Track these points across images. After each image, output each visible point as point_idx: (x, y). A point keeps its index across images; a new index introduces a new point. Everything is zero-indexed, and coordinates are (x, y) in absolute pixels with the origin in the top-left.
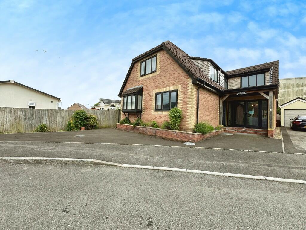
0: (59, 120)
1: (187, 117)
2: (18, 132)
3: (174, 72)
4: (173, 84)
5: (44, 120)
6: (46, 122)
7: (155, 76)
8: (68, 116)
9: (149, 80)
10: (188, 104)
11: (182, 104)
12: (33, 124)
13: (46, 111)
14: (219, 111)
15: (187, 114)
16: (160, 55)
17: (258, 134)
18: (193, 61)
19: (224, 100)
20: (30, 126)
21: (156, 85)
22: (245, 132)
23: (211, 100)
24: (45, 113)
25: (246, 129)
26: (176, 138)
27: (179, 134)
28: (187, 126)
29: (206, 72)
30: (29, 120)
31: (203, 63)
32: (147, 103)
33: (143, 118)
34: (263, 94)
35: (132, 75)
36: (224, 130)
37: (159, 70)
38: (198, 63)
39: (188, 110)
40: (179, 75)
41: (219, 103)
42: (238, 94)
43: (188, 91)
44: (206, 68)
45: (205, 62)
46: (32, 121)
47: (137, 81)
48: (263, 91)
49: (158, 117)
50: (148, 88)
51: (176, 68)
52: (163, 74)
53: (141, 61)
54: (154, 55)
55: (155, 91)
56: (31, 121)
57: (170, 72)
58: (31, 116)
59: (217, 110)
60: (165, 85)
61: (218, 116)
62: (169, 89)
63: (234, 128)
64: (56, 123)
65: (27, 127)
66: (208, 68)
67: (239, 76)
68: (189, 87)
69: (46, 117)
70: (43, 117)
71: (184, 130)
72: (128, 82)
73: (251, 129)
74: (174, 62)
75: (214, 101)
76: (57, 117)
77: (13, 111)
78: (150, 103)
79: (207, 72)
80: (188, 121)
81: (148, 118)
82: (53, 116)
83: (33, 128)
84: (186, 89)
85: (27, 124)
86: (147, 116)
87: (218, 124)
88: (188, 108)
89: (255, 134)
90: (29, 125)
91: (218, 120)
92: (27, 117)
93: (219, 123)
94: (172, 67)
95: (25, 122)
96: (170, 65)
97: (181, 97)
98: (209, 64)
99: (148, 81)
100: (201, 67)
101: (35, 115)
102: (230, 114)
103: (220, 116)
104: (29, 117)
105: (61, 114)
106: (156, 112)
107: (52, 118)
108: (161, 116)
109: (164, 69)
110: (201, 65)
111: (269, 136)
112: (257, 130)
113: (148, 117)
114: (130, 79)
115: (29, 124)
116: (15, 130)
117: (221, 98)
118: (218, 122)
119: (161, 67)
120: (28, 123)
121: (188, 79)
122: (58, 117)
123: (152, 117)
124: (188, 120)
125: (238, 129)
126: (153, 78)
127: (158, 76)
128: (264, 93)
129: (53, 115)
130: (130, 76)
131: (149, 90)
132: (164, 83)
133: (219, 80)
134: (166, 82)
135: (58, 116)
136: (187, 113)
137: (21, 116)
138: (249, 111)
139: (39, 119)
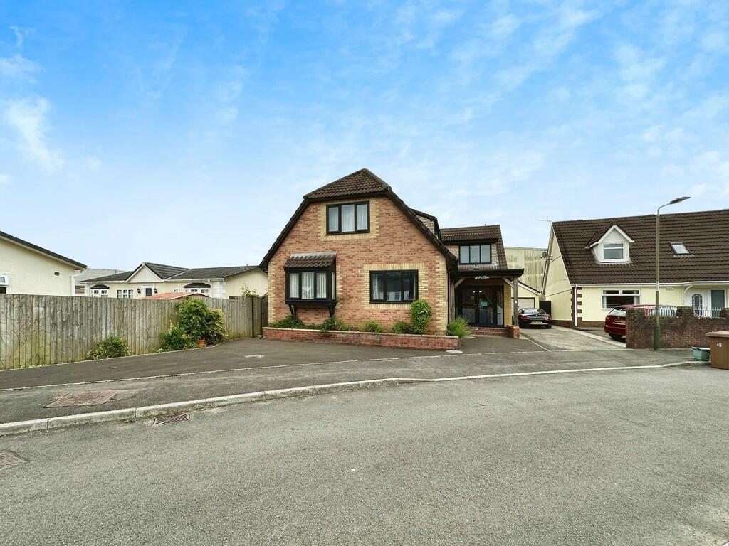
0: (140, 324)
1: (437, 313)
2: (37, 361)
3: (409, 241)
4: (408, 260)
5: (104, 327)
6: (108, 332)
7: (368, 240)
8: (162, 314)
9: (353, 246)
10: (438, 294)
11: (427, 294)
12: (76, 338)
13: (108, 304)
15: (438, 309)
16: (376, 204)
17: (497, 334)
19: (457, 284)
20: (69, 343)
21: (370, 257)
24: (104, 309)
26: (423, 347)
27: (430, 340)
28: (438, 327)
30: (65, 329)
32: (350, 288)
33: (340, 315)
35: (301, 228)
37: (378, 231)
39: (438, 303)
40: (420, 246)
42: (476, 278)
43: (437, 274)
46: (73, 330)
47: (319, 242)
48: (507, 277)
49: (378, 314)
50: (350, 260)
51: (413, 235)
52: (388, 240)
53: (329, 204)
54: (361, 200)
55: (370, 267)
56: (70, 330)
57: (401, 239)
58: (69, 316)
60: (392, 260)
62: (401, 266)
64: (135, 333)
65: (60, 347)
67: (457, 245)
68: (438, 268)
69: (108, 318)
70: (100, 319)
71: (433, 333)
72: (289, 240)
73: (485, 329)
74: (408, 224)
76: (135, 318)
77: (16, 304)
78: (357, 288)
80: (438, 320)
81: (355, 316)
82: (125, 316)
83: (77, 348)
84: (434, 271)
85: (60, 340)
86: (350, 313)
88: (438, 300)
89: (493, 335)
90: (66, 341)
92: (60, 320)
94: (406, 231)
95: (54, 334)
96: (400, 227)
97: (425, 283)
99: (349, 247)
101: (79, 314)
104: (64, 320)
105: (145, 310)
106: (373, 305)
107: (123, 320)
108: (384, 312)
109: (388, 232)
113: (354, 314)
114: (293, 233)
115: (65, 338)
116: (29, 356)
117: (453, 282)
119: (380, 226)
120: (62, 335)
121: (437, 257)
122: (137, 318)
123: (364, 313)
124: (438, 318)
126: (363, 243)
127: (376, 241)
128: (509, 279)
129: (125, 313)
130: (295, 229)
131: (354, 264)
132: (388, 256)
134: (394, 255)
135: (137, 314)
136: (437, 307)
137: (41, 317)
139: (91, 325)
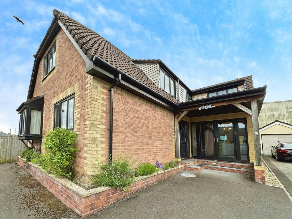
3: (71, 62)
4: (70, 84)
10: (87, 120)
11: (79, 122)
14: (174, 137)
15: (86, 142)
16: (59, 39)
17: (237, 171)
18: (137, 65)
19: (180, 118)
21: (54, 91)
22: (216, 168)
23: (155, 117)
25: (218, 163)
29: (154, 79)
31: (150, 67)
34: (241, 107)
36: (184, 166)
37: (58, 63)
38: (144, 67)
41: (173, 124)
42: (200, 109)
44: (154, 74)
45: (152, 66)
47: (41, 89)
48: (240, 102)
50: (48, 97)
52: (61, 69)
54: (54, 42)
55: (54, 101)
57: (67, 63)
59: (170, 135)
60: (63, 88)
61: (174, 143)
63: (201, 161)
66: (156, 73)
67: (205, 93)
68: (87, 84)
73: (224, 163)
75: (162, 121)
79: (156, 79)
84: (84, 89)
87: (174, 157)
89: (231, 172)
91: (174, 150)
93: (176, 156)
97: (78, 107)
98: (157, 67)
100: (147, 72)
102: (196, 140)
103: (176, 145)
109: (62, 60)
110: (147, 70)
111: (258, 181)
112: (233, 165)
117: (177, 116)
118: (174, 153)
119: (59, 58)
125: (206, 163)
127: (57, 74)
128: (243, 104)
131: (49, 101)
133: (177, 94)
134: (64, 82)
136: (85, 139)
138: (221, 136)
